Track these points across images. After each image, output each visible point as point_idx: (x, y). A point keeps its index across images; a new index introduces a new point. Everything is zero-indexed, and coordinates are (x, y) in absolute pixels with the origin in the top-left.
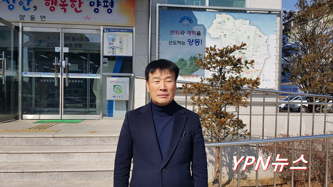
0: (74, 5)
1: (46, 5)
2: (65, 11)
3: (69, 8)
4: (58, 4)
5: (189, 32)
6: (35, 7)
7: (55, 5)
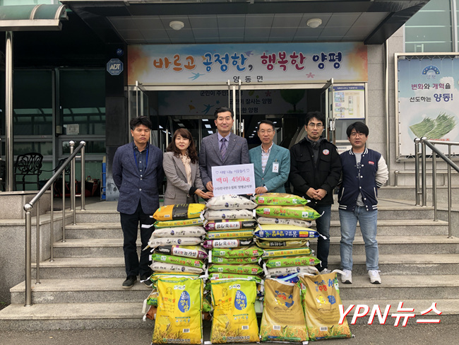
0: (295, 61)
1: (263, 62)
2: (284, 69)
3: (289, 65)
4: (276, 61)
5: (436, 86)
6: (251, 66)
7: (274, 62)
